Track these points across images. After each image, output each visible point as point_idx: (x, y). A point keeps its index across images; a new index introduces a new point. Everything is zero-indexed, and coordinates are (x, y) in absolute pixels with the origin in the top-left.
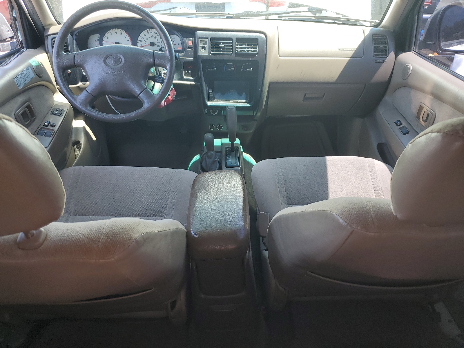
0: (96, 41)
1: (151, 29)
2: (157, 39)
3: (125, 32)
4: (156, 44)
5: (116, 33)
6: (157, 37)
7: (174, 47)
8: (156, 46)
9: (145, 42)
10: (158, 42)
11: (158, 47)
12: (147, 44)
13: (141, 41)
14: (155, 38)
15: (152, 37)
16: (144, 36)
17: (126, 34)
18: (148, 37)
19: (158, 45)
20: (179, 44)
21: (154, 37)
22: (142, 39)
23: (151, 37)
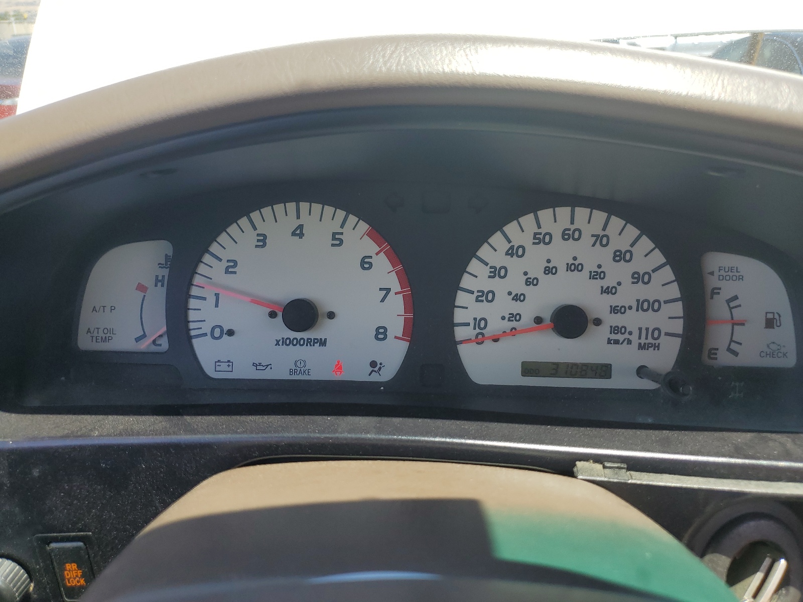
0: (141, 288)
1: (564, 212)
2: (606, 283)
3: (364, 227)
4: (598, 322)
5: (298, 232)
6: (610, 267)
7: (734, 346)
8: (603, 332)
9: (516, 307)
10: (614, 310)
11: (617, 342)
12: (527, 320)
13: (485, 296)
14: (598, 275)
15: (569, 268)
16: (509, 262)
17: (370, 247)
18: (536, 271)
19: (615, 330)
20: (770, 323)
21: (590, 266)
22: (495, 284)
23: (562, 269)
